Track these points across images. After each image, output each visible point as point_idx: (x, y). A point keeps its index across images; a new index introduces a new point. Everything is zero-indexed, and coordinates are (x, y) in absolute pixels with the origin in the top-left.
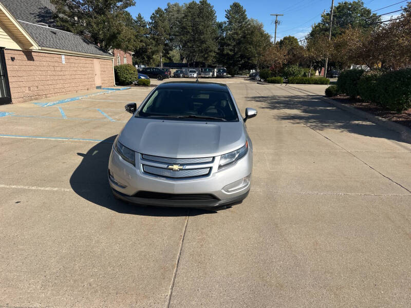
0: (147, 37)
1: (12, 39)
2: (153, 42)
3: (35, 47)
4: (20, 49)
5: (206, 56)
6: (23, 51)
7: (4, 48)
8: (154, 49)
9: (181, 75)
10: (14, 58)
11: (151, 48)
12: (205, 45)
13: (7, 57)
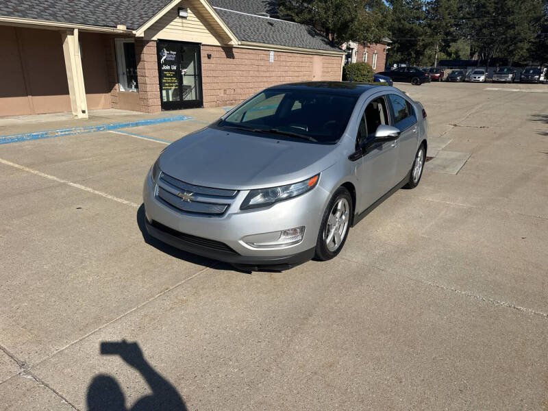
0: (420, 24)
1: (211, 33)
2: (428, 30)
3: (234, 42)
4: (219, 45)
5: (511, 48)
6: (222, 47)
7: (200, 43)
8: (428, 40)
9: (458, 78)
10: (210, 55)
11: (423, 40)
12: (512, 32)
13: (203, 54)
